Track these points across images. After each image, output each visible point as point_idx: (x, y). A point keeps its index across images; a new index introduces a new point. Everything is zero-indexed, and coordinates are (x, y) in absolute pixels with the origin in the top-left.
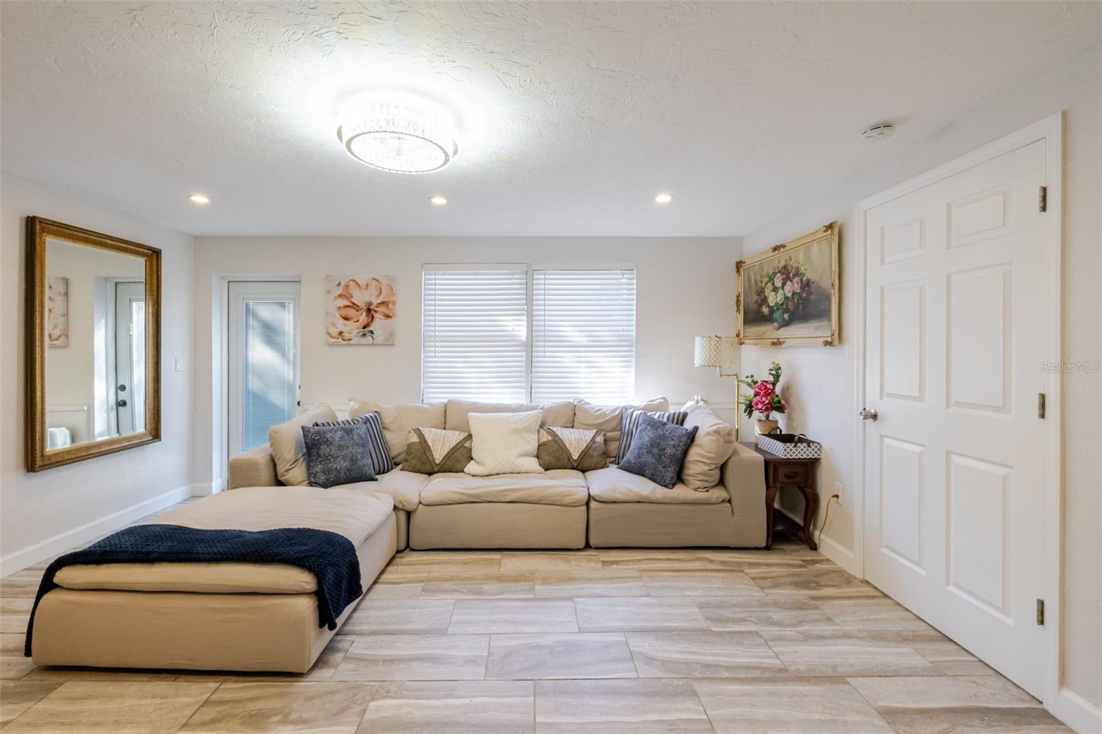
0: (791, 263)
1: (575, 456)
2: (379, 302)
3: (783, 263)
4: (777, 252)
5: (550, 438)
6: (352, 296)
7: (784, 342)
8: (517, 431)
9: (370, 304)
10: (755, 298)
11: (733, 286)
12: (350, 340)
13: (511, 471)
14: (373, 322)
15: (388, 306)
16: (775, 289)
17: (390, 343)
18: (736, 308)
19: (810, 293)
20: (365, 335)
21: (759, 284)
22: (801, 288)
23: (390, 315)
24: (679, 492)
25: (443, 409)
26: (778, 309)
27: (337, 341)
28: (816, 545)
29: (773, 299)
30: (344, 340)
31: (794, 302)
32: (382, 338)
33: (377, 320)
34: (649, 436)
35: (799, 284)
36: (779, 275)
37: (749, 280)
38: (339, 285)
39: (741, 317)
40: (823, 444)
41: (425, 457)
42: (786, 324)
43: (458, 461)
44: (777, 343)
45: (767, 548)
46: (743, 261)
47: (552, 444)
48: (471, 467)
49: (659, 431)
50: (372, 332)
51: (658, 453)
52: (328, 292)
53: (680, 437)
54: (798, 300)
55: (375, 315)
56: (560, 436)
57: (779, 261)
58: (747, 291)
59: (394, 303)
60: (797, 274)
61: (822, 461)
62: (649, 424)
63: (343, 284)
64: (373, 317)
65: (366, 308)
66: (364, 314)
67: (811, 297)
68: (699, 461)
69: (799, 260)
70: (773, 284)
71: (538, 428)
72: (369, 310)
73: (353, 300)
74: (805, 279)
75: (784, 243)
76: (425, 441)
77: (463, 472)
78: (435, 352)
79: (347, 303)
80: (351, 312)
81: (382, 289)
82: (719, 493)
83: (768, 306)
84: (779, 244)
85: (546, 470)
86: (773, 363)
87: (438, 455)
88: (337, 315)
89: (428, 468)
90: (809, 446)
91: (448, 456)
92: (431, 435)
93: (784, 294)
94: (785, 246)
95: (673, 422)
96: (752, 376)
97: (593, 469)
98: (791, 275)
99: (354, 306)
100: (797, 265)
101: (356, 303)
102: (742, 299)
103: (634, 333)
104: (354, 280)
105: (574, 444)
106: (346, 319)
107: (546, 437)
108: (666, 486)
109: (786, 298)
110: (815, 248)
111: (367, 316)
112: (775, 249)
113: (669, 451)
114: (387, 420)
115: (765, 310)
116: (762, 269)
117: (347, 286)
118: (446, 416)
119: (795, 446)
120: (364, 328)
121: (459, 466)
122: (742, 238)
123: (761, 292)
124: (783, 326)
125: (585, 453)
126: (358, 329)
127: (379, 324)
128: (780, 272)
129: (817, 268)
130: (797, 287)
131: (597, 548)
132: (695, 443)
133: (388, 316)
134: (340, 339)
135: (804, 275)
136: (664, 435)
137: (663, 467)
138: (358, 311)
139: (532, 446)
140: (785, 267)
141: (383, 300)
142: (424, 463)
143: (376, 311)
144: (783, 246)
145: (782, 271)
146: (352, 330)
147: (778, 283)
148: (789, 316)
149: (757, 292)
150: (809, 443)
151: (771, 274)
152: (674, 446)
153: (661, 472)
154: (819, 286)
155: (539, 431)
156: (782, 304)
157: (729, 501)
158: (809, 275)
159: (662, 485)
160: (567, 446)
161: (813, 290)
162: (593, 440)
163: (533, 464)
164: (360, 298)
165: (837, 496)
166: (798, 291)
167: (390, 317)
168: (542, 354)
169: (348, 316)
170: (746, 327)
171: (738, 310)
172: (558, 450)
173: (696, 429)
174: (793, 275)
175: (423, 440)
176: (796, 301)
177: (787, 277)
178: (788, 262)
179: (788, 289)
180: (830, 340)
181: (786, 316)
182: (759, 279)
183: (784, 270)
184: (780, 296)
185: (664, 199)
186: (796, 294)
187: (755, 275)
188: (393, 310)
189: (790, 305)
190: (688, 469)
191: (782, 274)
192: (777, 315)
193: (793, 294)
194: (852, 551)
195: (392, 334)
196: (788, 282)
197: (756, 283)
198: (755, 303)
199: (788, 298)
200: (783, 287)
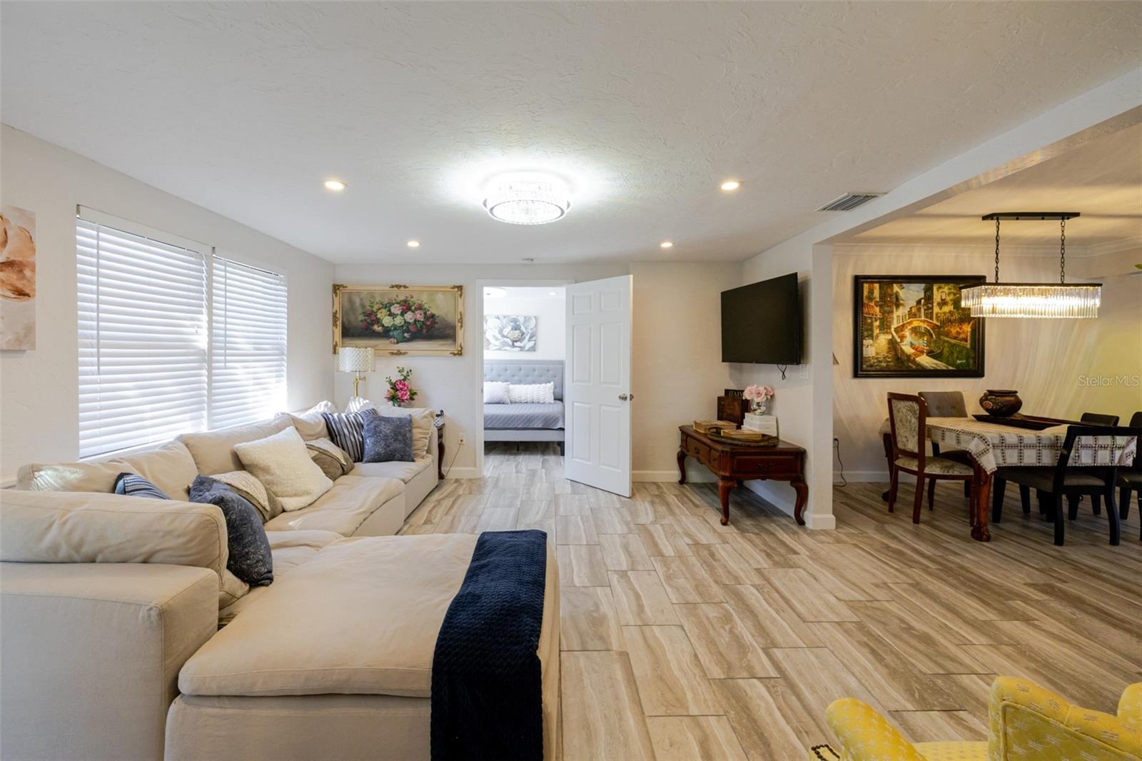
0: (412, 300)
1: (344, 462)
2: (2, 259)
3: (402, 298)
4: (395, 289)
5: (317, 452)
7: (405, 353)
10: (361, 317)
15: (21, 271)
16: (391, 314)
18: (332, 323)
19: (434, 323)
21: (368, 307)
22: (425, 318)
23: (27, 291)
26: (395, 329)
28: (444, 476)
29: (390, 321)
31: (417, 326)
35: (423, 315)
36: (398, 305)
37: (351, 301)
39: (338, 331)
42: (406, 340)
44: (399, 353)
45: (439, 485)
46: (345, 285)
47: (323, 456)
54: (421, 326)
57: (397, 296)
58: (349, 308)
60: (420, 308)
61: (448, 423)
67: (436, 325)
69: (424, 299)
70: (389, 311)
75: (407, 285)
77: (285, 511)
81: (10, 233)
83: (383, 326)
84: (401, 284)
86: (401, 368)
87: (265, 502)
93: (404, 319)
94: (407, 287)
96: (390, 377)
98: (413, 308)
100: (420, 302)
102: (339, 315)
108: (413, 461)
109: (407, 323)
110: (440, 296)
112: (393, 287)
115: (377, 328)
116: (373, 297)
121: (278, 505)
122: (336, 265)
123: (371, 314)
124: (402, 342)
125: (345, 458)
128: (398, 303)
129: (441, 307)
130: (420, 317)
133: (21, 293)
135: (428, 311)
140: (405, 301)
144: (405, 287)
145: (402, 303)
147: (396, 309)
148: (410, 335)
149: (364, 313)
151: (386, 303)
153: (408, 452)
154: (445, 320)
156: (402, 326)
158: (433, 311)
161: (437, 321)
162: (335, 446)
165: (462, 441)
166: (422, 320)
167: (28, 295)
170: (344, 340)
171: (335, 324)
173: (410, 416)
174: (416, 308)
176: (419, 326)
177: (409, 309)
178: (409, 299)
179: (409, 317)
180: (456, 352)
181: (406, 335)
182: (367, 304)
183: (403, 303)
184: (399, 321)
185: (413, 244)
186: (419, 321)
187: (361, 300)
188: (31, 282)
189: (412, 328)
190: (415, 446)
191: (401, 306)
192: (396, 333)
193: (416, 321)
194: (475, 466)
195: (30, 330)
196: (409, 312)
197: (363, 306)
198: (362, 321)
199: (410, 323)
200: (402, 314)
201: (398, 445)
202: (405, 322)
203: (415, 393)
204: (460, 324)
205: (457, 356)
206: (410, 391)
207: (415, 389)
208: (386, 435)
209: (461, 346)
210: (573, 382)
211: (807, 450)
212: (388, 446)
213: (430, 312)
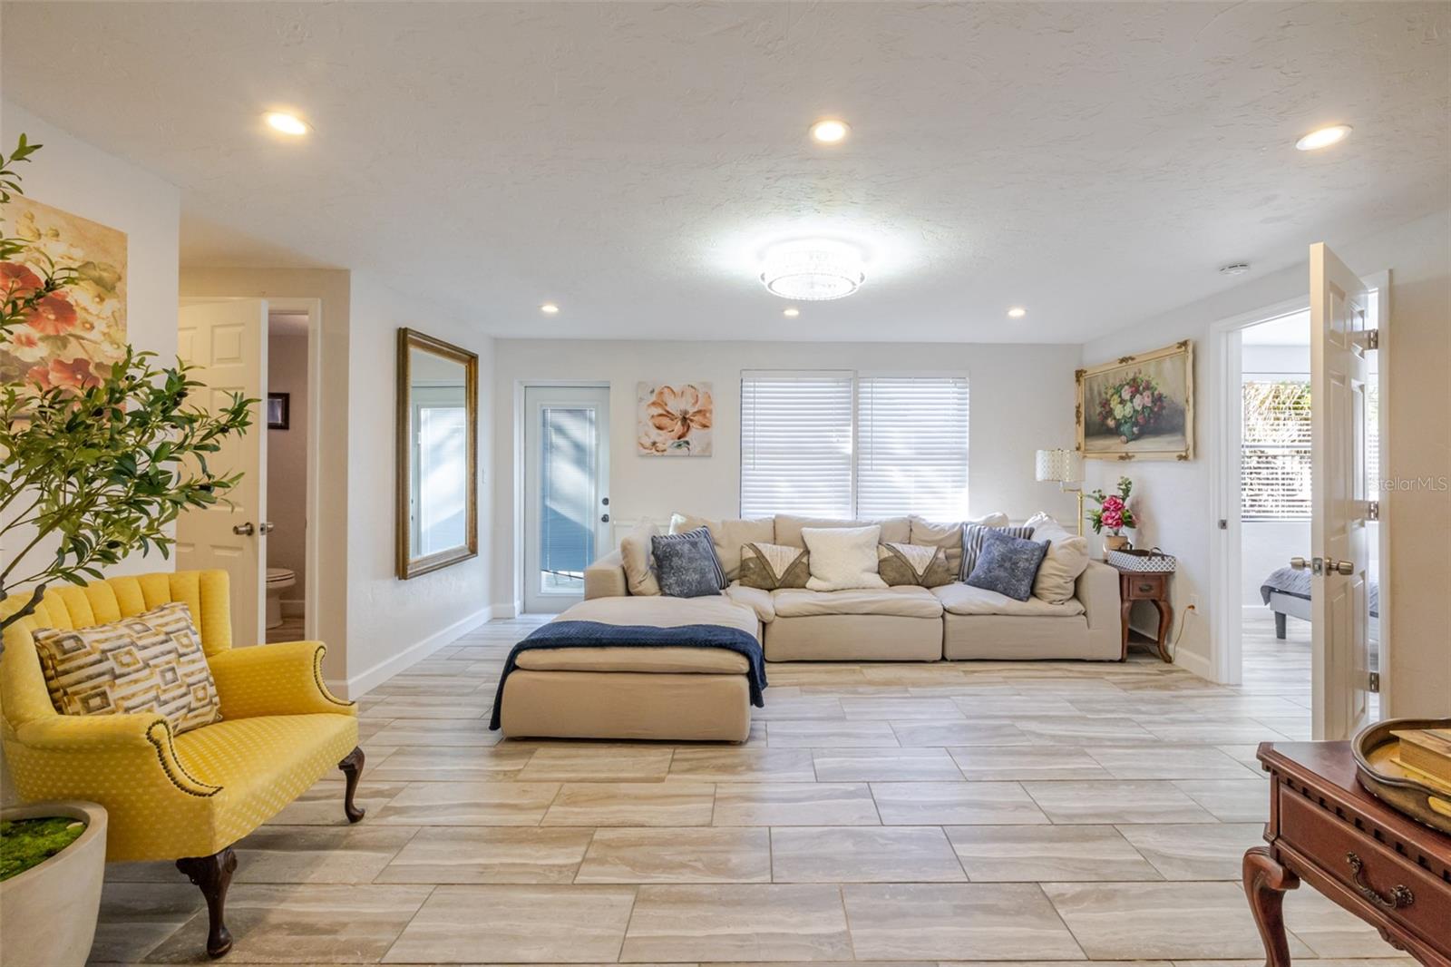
0: (1141, 376)
1: (920, 572)
2: (696, 410)
3: (1131, 376)
4: (1124, 364)
5: (891, 554)
6: (666, 405)
7: (1133, 456)
8: (859, 547)
9: (686, 412)
10: (1098, 409)
11: (1072, 396)
12: (665, 450)
13: (856, 586)
14: (689, 432)
15: (705, 415)
16: (1122, 402)
17: (707, 454)
18: (1075, 419)
19: (1162, 408)
20: (680, 445)
21: (1104, 395)
22: (1153, 402)
23: (707, 424)
24: (1033, 605)
25: (772, 525)
26: (1126, 422)
27: (649, 451)
28: (1170, 658)
29: (1119, 412)
30: (658, 451)
31: (1144, 416)
32: (699, 449)
33: (693, 430)
34: (1000, 551)
35: (1151, 398)
36: (1127, 387)
37: (1091, 389)
38: (652, 392)
39: (1081, 429)
40: (1178, 558)
41: (765, 573)
42: (1136, 438)
43: (798, 577)
44: (1125, 458)
45: (1121, 661)
46: (1085, 369)
47: (895, 559)
48: (812, 583)
49: (1009, 545)
50: (687, 443)
51: (1011, 567)
52: (641, 400)
53: (1033, 551)
54: (1149, 414)
55: (691, 424)
56: (902, 551)
57: (1127, 374)
58: (1089, 402)
59: (711, 412)
60: (1148, 387)
61: (1177, 574)
62: (997, 539)
63: (656, 391)
64: (689, 426)
65: (681, 417)
66: (679, 423)
67: (1164, 411)
68: (1053, 575)
69: (1149, 373)
70: (1120, 396)
71: (876, 544)
72: (684, 419)
73: (668, 409)
74: (1156, 393)
75: (1133, 355)
76: (764, 557)
77: (805, 587)
78: (754, 464)
79: (661, 411)
80: (665, 421)
82: (1075, 606)
83: (1115, 419)
84: (1128, 356)
85: (890, 586)
86: (1122, 478)
87: (779, 571)
88: (650, 424)
89: (769, 583)
90: (1163, 560)
91: (788, 572)
92: (768, 550)
93: (1134, 407)
94: (1135, 359)
95: (1020, 536)
96: (1100, 491)
97: (939, 585)
98: (1141, 388)
99: (668, 414)
100: (1148, 379)
101: (671, 411)
102: (1082, 410)
103: (967, 446)
104: (668, 387)
105: (918, 559)
106: (659, 428)
107: (886, 554)
108: (1021, 599)
109: (1135, 411)
110: (1167, 364)
111: (683, 425)
112: (1122, 361)
113: (1021, 565)
114: (717, 534)
115: (1111, 423)
116: (1107, 379)
117: (661, 393)
118: (777, 531)
119: (1150, 560)
120: (679, 438)
121: (800, 582)
122: (1082, 345)
123: (1105, 404)
124: (1131, 440)
125: (930, 569)
126: (673, 439)
127: (695, 434)
128: (1128, 384)
129: (1169, 383)
130: (1148, 401)
131: (952, 661)
132: (1048, 557)
133: (705, 426)
134: (653, 450)
135: (1156, 389)
136: (1015, 549)
137: (1017, 581)
138: (672, 420)
139: (874, 563)
140: (1134, 380)
141: (700, 408)
142: (764, 579)
143: (692, 421)
144: (1132, 359)
146: (666, 440)
147: (1126, 394)
148: (1139, 430)
149: (1100, 403)
150: (1163, 557)
151: (1117, 385)
152: (1027, 560)
153: (1014, 585)
154: (1173, 402)
155: (878, 547)
156: (1131, 417)
157: (1084, 614)
158: (1162, 390)
159: (1016, 599)
160: (911, 561)
161: (1165, 404)
162: (935, 556)
163: (876, 580)
164: (675, 406)
165: (1193, 607)
166: (1150, 405)
167: (708, 426)
168: (870, 467)
169: (663, 426)
170: (1087, 440)
171: (1078, 422)
172: (901, 566)
173: (1049, 543)
174: (1144, 388)
175: (760, 557)
176: (1146, 415)
177: (1137, 390)
178: (1137, 375)
179: (1138, 401)
180: (1184, 454)
181: (1135, 429)
182: (1103, 390)
183: (1132, 383)
184: (1128, 410)
185: (1017, 313)
186: (1146, 408)
187: (1099, 385)
188: (710, 420)
189: (1141, 419)
190: (1042, 582)
191: (1131, 386)
192: (1126, 428)
193: (1144, 408)
194: (1209, 658)
195: (709, 445)
196: (1138, 395)
197: (1100, 394)
198: (1099, 415)
199: (1138, 412)
200: (1131, 400)
204: (1187, 406)
205: (1186, 461)
206: (1125, 513)
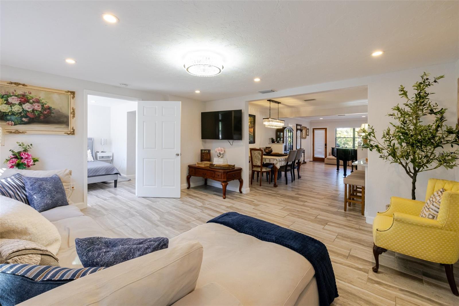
0: (31, 95)
3: (20, 92)
4: (14, 85)
7: (26, 132)
16: (9, 104)
19: (50, 112)
22: (42, 109)
26: (13, 114)
29: (7, 108)
31: (34, 114)
35: (40, 107)
42: (25, 123)
44: (17, 132)
57: (16, 91)
60: (38, 101)
67: (51, 115)
70: (7, 100)
75: (25, 83)
84: (19, 83)
93: (22, 108)
94: (26, 86)
98: (31, 101)
100: (37, 98)
109: (25, 110)
112: (12, 83)
124: (20, 124)
128: (16, 96)
129: (56, 103)
130: (37, 108)
135: (46, 104)
140: (24, 96)
144: (24, 85)
145: (20, 96)
147: (15, 101)
148: (29, 120)
151: (3, 94)
154: (59, 112)
156: (21, 113)
158: (50, 105)
161: (52, 112)
165: (73, 188)
166: (40, 110)
174: (34, 101)
176: (37, 114)
177: (27, 101)
178: (27, 94)
179: (27, 107)
180: (69, 133)
181: (24, 119)
183: (22, 96)
184: (16, 109)
186: (36, 110)
189: (29, 115)
191: (20, 98)
192: (13, 118)
193: (33, 110)
194: (83, 201)
196: (28, 104)
199: (28, 111)
200: (20, 104)
201: (59, 196)
202: (23, 110)
203: (37, 160)
204: (72, 115)
205: (70, 135)
206: (33, 159)
207: (36, 157)
208: (50, 190)
209: (73, 129)
210: (143, 149)
211: (243, 168)
212: (54, 198)
213: (47, 105)
